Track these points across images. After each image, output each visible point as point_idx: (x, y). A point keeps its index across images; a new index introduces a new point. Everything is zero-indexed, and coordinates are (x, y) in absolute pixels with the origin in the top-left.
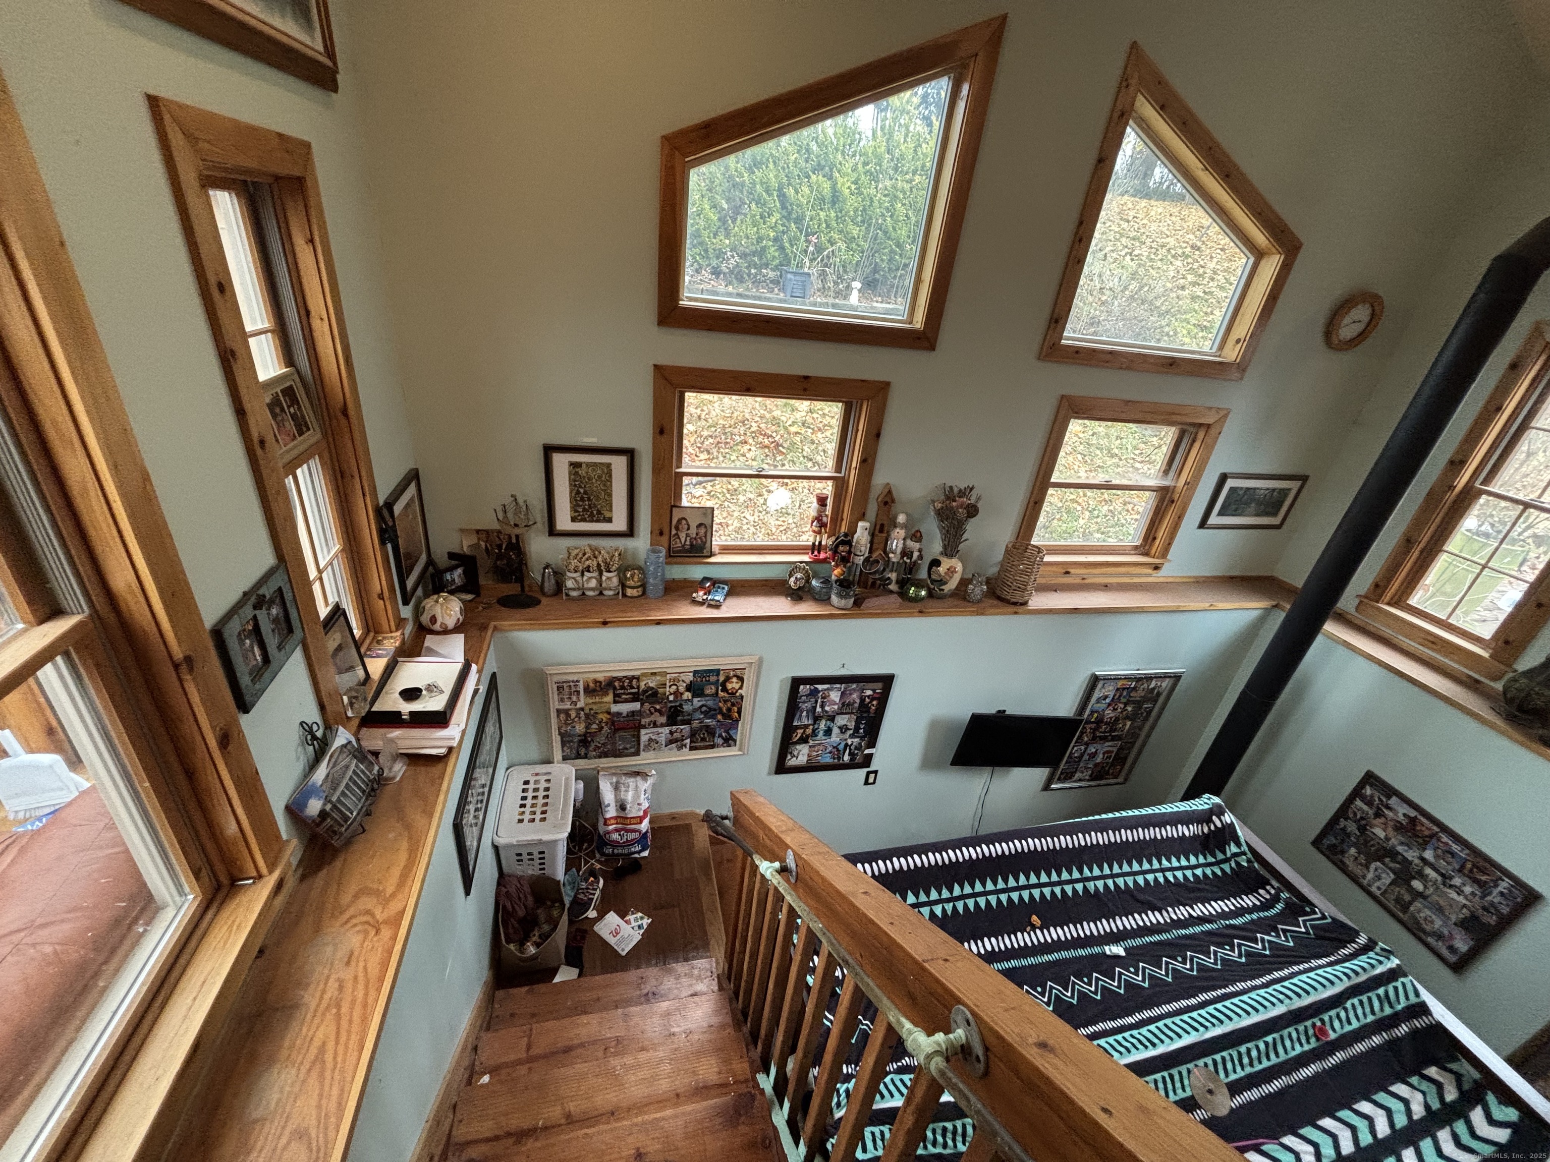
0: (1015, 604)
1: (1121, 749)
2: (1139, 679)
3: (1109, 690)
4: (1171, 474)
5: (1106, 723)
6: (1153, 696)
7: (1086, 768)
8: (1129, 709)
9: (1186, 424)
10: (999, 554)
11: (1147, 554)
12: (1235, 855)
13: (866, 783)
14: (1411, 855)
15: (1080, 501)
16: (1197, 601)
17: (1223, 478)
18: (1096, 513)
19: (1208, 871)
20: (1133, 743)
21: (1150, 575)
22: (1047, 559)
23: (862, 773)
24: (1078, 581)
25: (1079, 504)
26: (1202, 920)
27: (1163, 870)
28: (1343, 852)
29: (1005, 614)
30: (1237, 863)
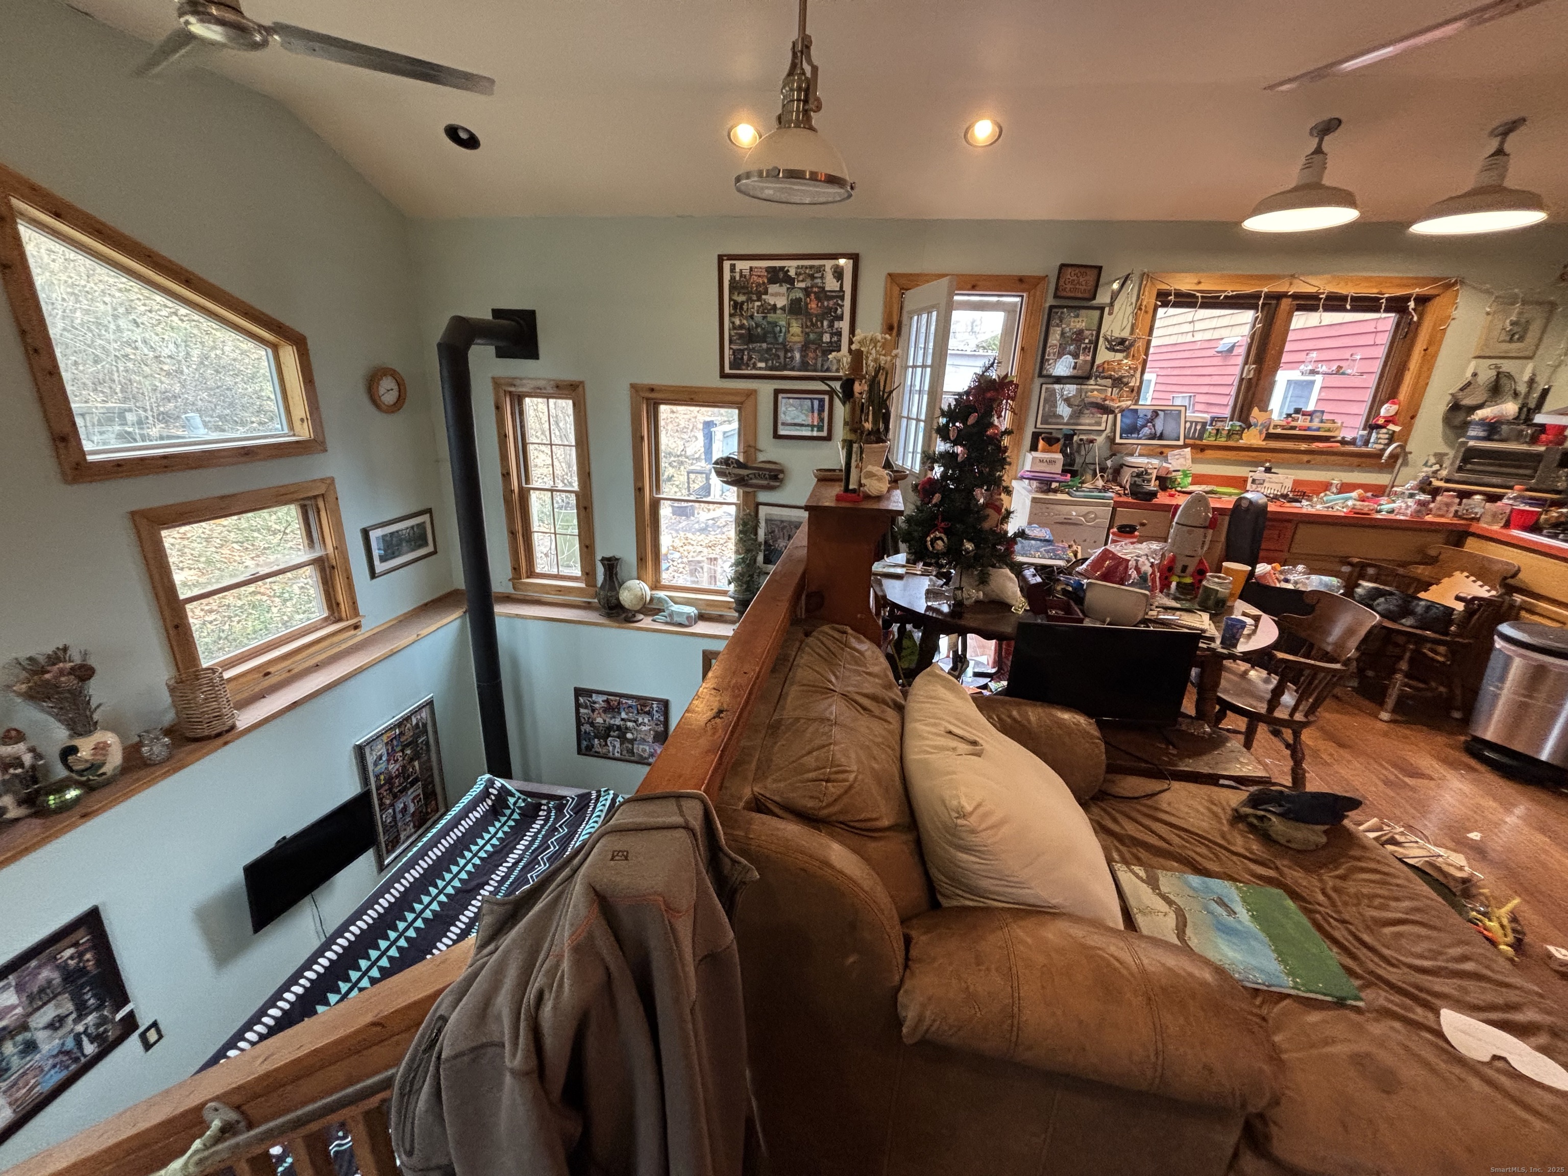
0: (219, 735)
1: (425, 787)
2: (400, 724)
3: (381, 749)
4: (317, 545)
5: (397, 777)
6: (421, 729)
7: (407, 824)
8: (408, 752)
9: (303, 499)
10: (166, 698)
11: (340, 620)
12: (515, 804)
13: (148, 1046)
14: (618, 722)
15: (262, 590)
16: (406, 637)
17: (365, 533)
18: (286, 595)
19: (506, 829)
20: (432, 776)
21: (355, 636)
22: (227, 675)
23: (133, 1041)
24: (285, 675)
25: (263, 594)
26: (516, 864)
27: (475, 855)
28: (593, 746)
29: (216, 749)
30: (519, 808)
